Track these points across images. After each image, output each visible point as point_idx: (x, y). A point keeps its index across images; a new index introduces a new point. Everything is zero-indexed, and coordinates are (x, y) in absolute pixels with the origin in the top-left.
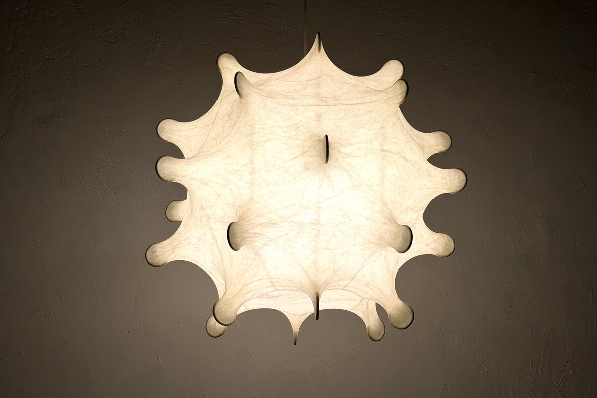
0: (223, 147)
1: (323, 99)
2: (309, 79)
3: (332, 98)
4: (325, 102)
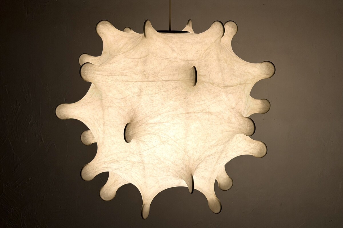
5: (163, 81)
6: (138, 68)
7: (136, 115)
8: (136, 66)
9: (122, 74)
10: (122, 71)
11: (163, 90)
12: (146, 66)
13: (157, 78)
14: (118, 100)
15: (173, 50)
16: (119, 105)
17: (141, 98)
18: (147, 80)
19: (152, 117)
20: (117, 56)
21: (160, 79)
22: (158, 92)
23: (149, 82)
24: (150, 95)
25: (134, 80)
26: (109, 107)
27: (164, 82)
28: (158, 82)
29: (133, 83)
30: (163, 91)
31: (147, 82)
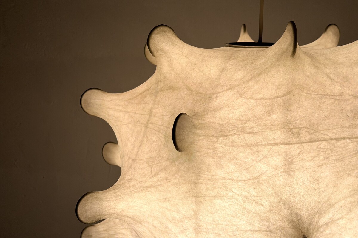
0: (159, 183)
1: (295, 131)
2: (275, 95)
3: (308, 128)
4: (298, 137)
5: (331, 139)
6: (274, 116)
7: (296, 214)
8: (270, 113)
9: (242, 132)
10: (241, 126)
11: (334, 158)
12: (291, 112)
13: (318, 134)
14: (240, 183)
15: (331, 79)
16: (245, 193)
17: (292, 176)
18: (297, 139)
19: (322, 213)
20: (219, 95)
21: (326, 137)
22: (324, 162)
23: (303, 145)
24: (310, 170)
25: (271, 142)
26: (215, 197)
27: (333, 142)
28: (320, 142)
29: (270, 147)
30: (335, 160)
31: (299, 143)
